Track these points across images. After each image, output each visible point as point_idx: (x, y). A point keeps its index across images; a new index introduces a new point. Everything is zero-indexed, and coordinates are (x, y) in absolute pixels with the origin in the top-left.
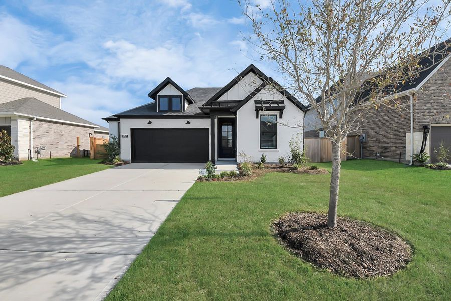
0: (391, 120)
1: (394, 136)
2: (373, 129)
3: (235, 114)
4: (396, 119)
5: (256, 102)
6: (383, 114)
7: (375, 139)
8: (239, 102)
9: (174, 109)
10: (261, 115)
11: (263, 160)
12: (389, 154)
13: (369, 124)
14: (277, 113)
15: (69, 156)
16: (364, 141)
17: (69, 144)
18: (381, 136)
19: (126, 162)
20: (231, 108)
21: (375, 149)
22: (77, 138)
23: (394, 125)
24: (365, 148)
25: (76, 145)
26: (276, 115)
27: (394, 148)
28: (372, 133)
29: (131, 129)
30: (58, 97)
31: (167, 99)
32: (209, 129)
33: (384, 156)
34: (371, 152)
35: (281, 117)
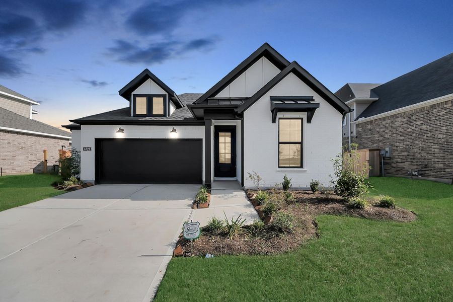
0: (434, 129)
1: (440, 149)
2: (403, 141)
3: (241, 116)
4: (444, 128)
5: (272, 99)
6: (419, 123)
7: (405, 154)
8: (246, 99)
9: (154, 113)
10: (280, 119)
11: (286, 186)
12: (431, 173)
13: (395, 135)
14: (304, 115)
15: (31, 172)
16: (388, 155)
17: (32, 158)
18: (415, 150)
19: (85, 185)
20: (236, 107)
21: (406, 165)
22: (44, 151)
23: (441, 136)
24: (389, 164)
25: (42, 160)
26: (302, 119)
27: (441, 166)
28: (401, 146)
29: (96, 139)
30: (29, 104)
31: (145, 99)
32: (201, 140)
33: (422, 175)
34: (399, 170)
35: (309, 121)
